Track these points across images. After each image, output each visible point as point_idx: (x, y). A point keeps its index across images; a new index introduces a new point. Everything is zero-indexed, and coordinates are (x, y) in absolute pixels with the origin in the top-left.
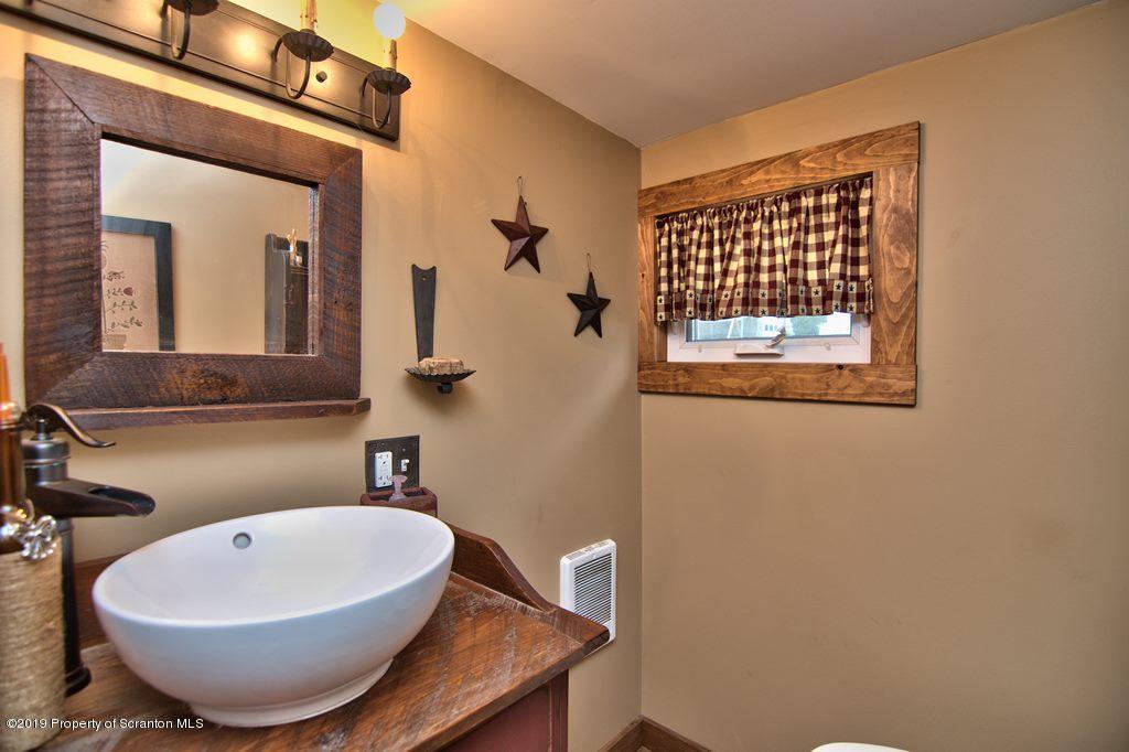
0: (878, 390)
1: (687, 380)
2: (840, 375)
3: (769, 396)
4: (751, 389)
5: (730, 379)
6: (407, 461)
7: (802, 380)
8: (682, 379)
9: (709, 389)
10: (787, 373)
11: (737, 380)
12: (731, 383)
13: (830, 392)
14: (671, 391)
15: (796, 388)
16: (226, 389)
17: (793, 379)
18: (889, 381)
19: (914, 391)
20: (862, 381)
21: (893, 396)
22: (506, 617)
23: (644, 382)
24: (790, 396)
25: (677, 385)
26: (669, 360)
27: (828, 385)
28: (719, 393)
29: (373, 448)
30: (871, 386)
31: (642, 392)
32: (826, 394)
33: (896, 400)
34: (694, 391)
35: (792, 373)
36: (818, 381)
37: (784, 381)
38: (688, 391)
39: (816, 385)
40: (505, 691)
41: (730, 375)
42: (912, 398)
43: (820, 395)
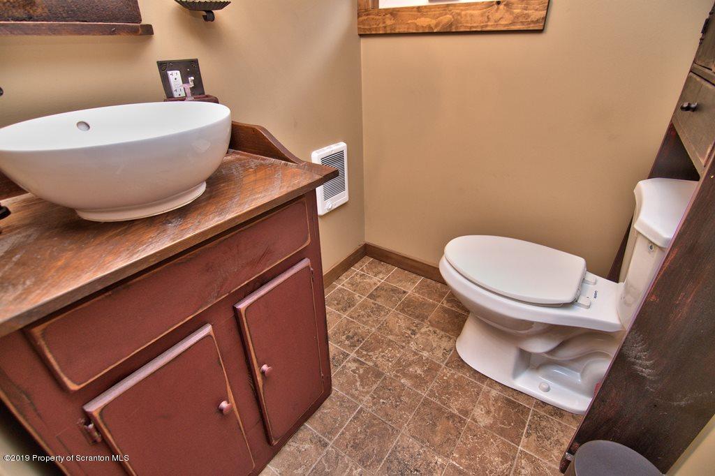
0: (521, 20)
1: (393, 22)
2: (498, 9)
3: (448, 30)
4: (436, 25)
5: (423, 19)
6: (193, 78)
7: (472, 15)
8: (389, 22)
9: (408, 29)
10: (462, 10)
11: (428, 19)
12: (424, 22)
13: (489, 23)
14: (381, 32)
15: (467, 22)
16: (28, 8)
17: (466, 15)
18: (530, 12)
19: (545, 19)
20: (512, 13)
21: (529, 24)
22: (275, 168)
23: (362, 27)
24: (462, 30)
25: (385, 27)
26: (380, 8)
27: (488, 18)
28: (414, 31)
29: (164, 67)
30: (517, 17)
31: (361, 36)
32: (487, 26)
33: (532, 27)
34: (397, 31)
35: (465, 10)
36: (482, 15)
37: (459, 17)
38: (393, 32)
39: (481, 19)
40: (276, 197)
41: (423, 15)
42: (542, 24)
43: (482, 27)
